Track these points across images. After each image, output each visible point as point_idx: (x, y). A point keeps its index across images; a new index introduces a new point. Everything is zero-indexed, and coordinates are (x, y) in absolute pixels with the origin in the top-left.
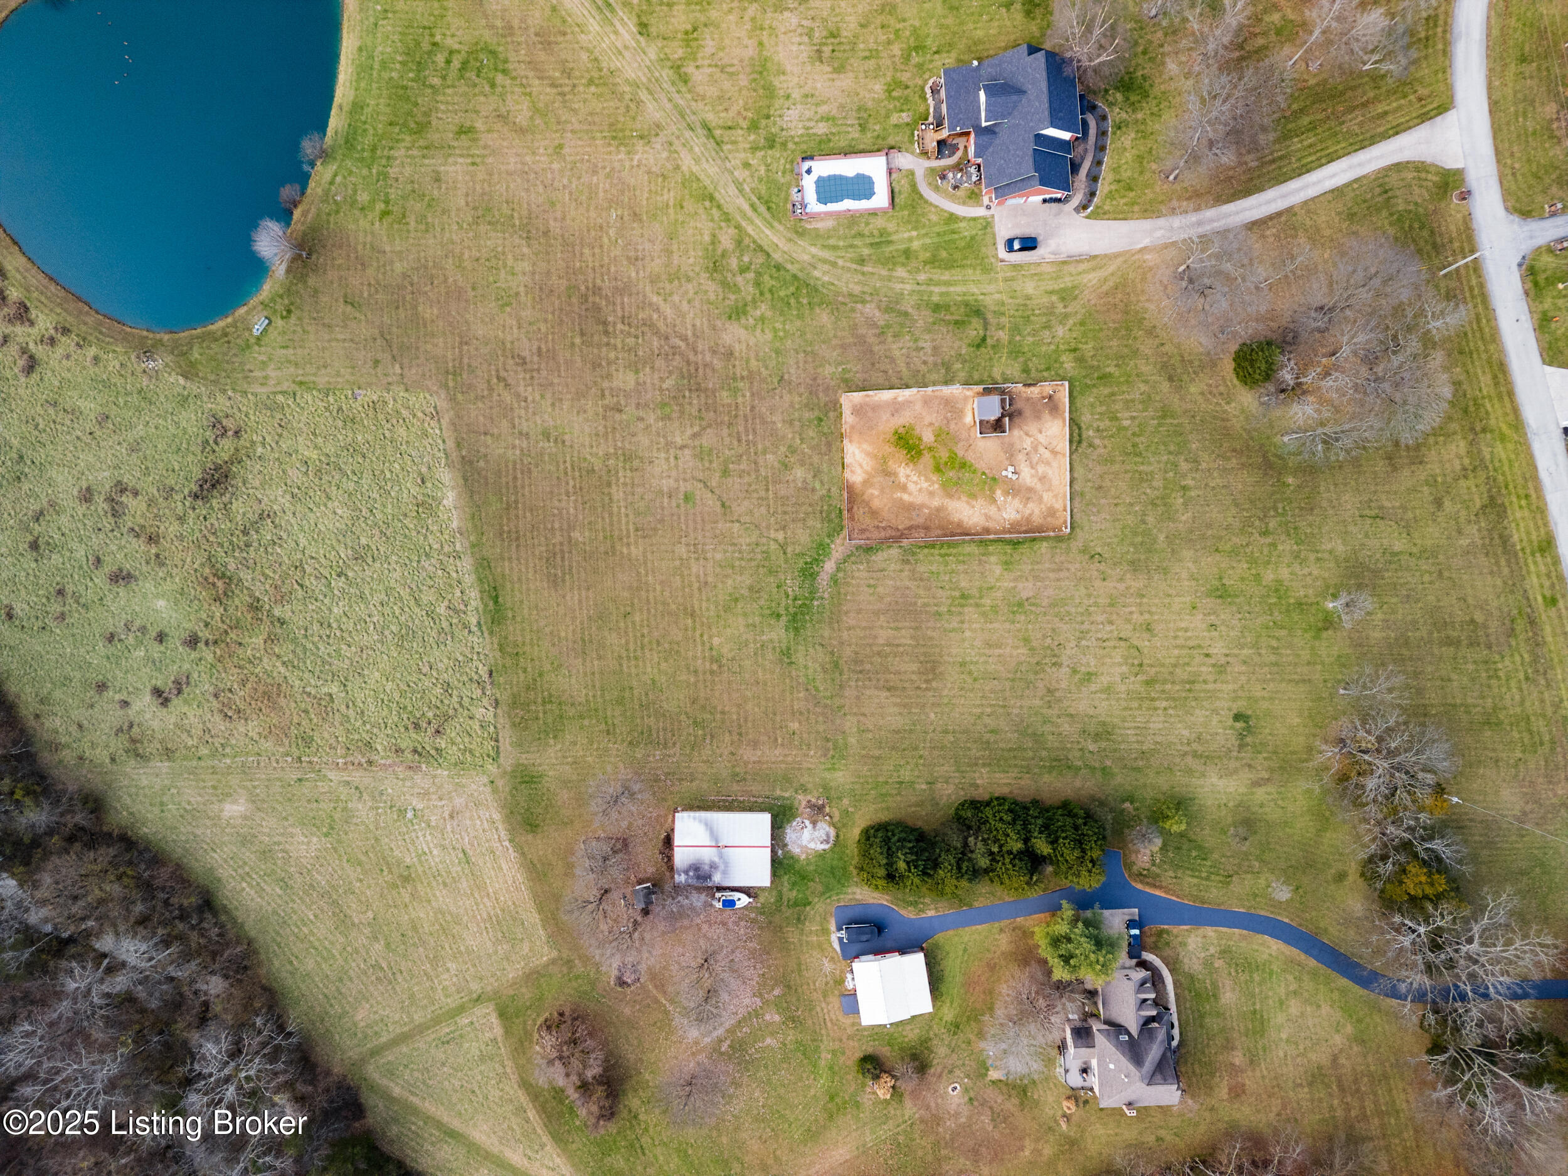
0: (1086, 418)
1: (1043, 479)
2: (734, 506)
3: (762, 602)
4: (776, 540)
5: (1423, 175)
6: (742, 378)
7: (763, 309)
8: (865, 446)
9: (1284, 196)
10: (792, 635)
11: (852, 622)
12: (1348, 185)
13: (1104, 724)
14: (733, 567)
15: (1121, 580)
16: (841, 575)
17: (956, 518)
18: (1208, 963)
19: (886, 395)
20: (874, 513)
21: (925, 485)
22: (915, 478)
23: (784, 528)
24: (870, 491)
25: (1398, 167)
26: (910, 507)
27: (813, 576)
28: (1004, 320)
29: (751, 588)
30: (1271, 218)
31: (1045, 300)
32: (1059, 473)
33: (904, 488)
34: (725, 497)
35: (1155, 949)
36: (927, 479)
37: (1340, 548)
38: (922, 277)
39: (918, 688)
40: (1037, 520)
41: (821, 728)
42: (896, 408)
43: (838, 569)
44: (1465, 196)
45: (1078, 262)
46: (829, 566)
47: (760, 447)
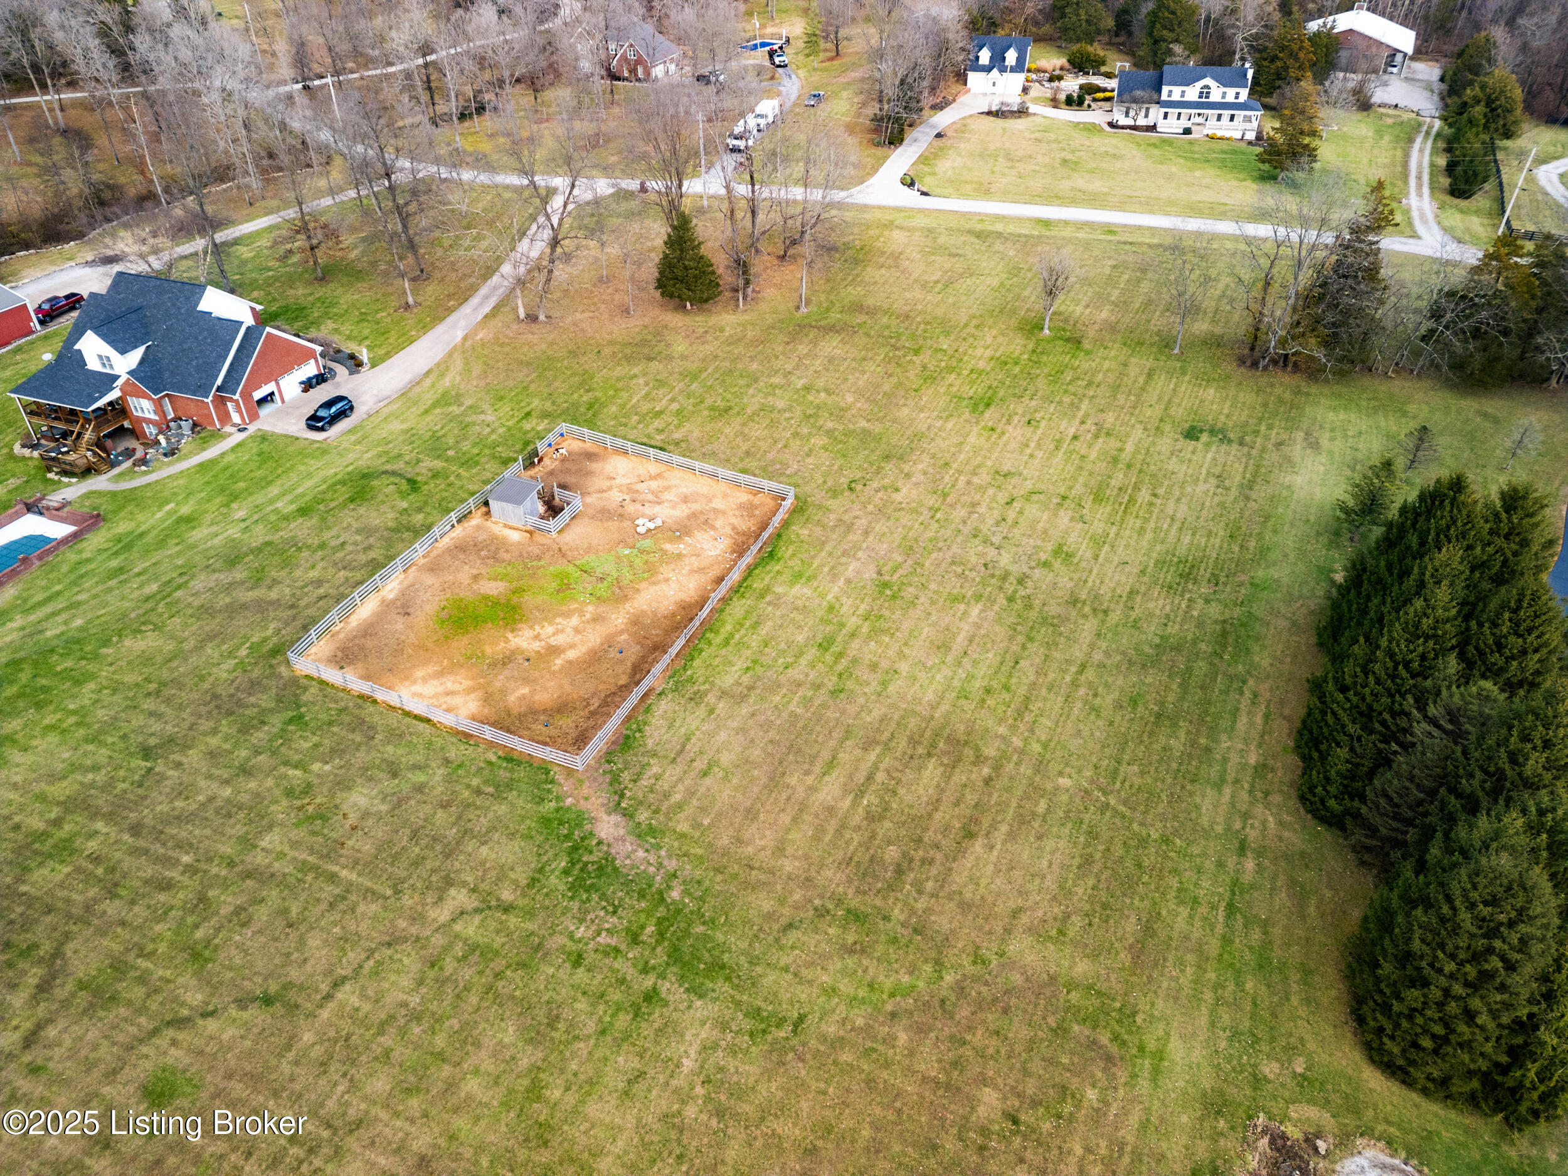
1: (687, 499)
2: (294, 975)
6: (58, 822)
8: (420, 673)
10: (723, 987)
11: (768, 839)
14: (441, 1057)
15: (907, 475)
16: (643, 816)
21: (575, 621)
22: (550, 630)
23: (448, 881)
24: (512, 698)
26: (595, 658)
27: (606, 868)
28: (409, 457)
29: (532, 1037)
31: (430, 418)
33: (554, 651)
34: (255, 986)
36: (567, 615)
38: (239, 514)
39: (988, 781)
41: (1019, 1031)
42: (401, 607)
43: (627, 814)
46: (608, 827)
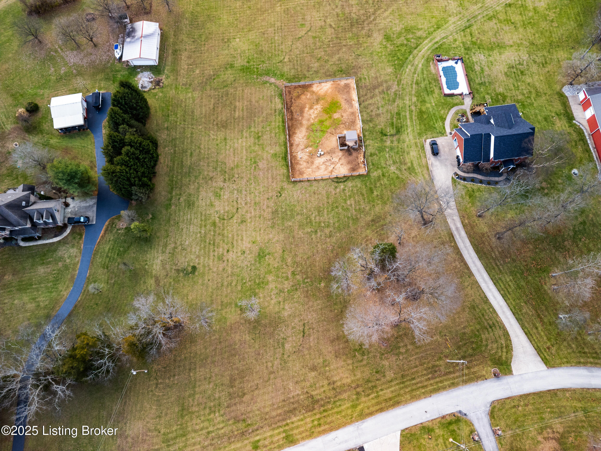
0: (350, 184)
1: (318, 168)
2: (300, 42)
3: (255, 55)
4: (284, 59)
5: (504, 350)
6: (358, 41)
7: (390, 47)
8: (330, 90)
9: (478, 271)
10: (240, 68)
11: (246, 91)
12: (491, 306)
13: (193, 204)
14: (272, 43)
15: (268, 207)
16: (268, 85)
17: (297, 131)
18: (61, 259)
19: (355, 96)
20: (298, 97)
21: (313, 117)
22: (316, 112)
23: (290, 61)
24: (309, 94)
25: (507, 335)
26: (302, 111)
27: (268, 74)
28: (395, 143)
29: (262, 51)
30: (466, 264)
31: (407, 160)
32: (322, 173)
33: (311, 108)
34: (303, 38)
35: (72, 232)
36: (316, 117)
37: (286, 314)
38: (413, 108)
40: (297, 167)
41: (196, 82)
42: (349, 101)
43: (271, 84)
44: (496, 376)
45: (429, 175)
46: (273, 80)
47: (327, 49)
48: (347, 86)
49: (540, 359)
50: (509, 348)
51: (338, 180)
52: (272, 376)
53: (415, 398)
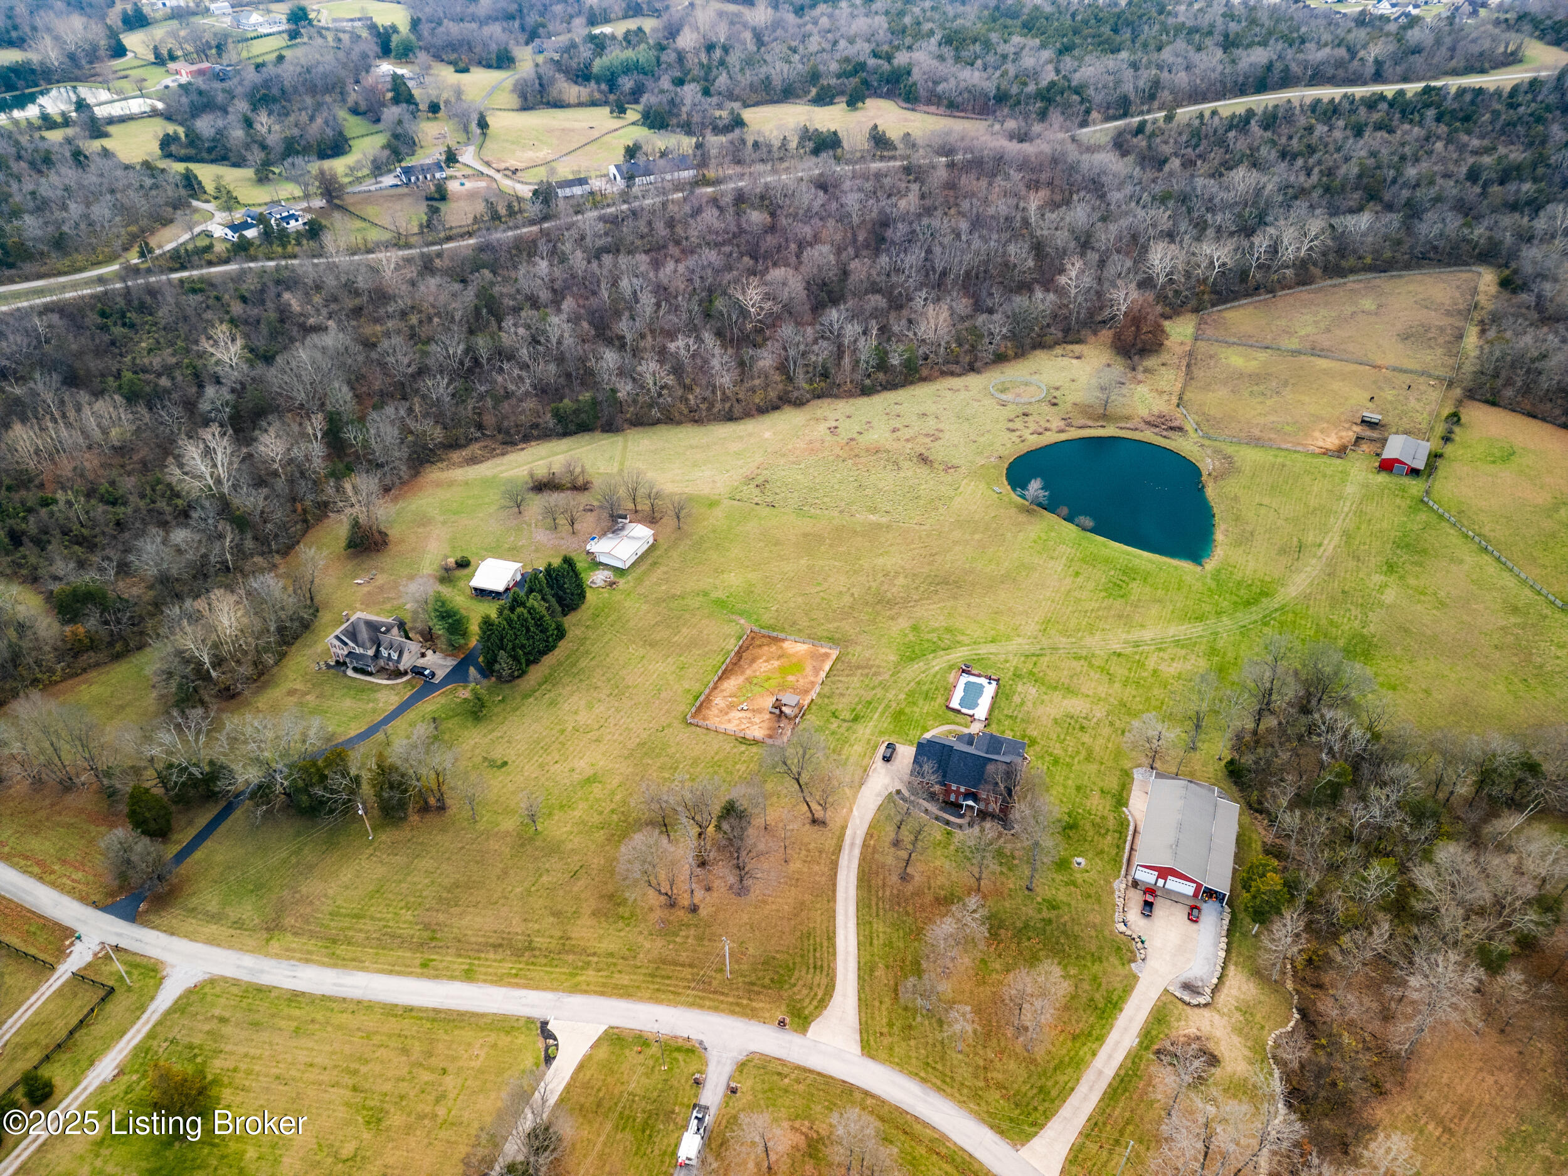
0: (754, 749)
1: (729, 721)
3: (741, 593)
4: (772, 606)
5: (815, 1003)
7: (911, 637)
9: (847, 899)
10: (714, 599)
11: (703, 621)
12: (834, 946)
13: (557, 704)
14: (769, 589)
16: (733, 623)
17: (733, 678)
18: (376, 700)
19: (827, 668)
20: (760, 646)
21: (762, 670)
22: (769, 667)
24: (775, 648)
25: (830, 987)
26: (753, 661)
27: (741, 614)
28: (842, 730)
30: (834, 885)
31: (845, 752)
32: (730, 727)
33: (766, 661)
34: (810, 596)
35: (408, 681)
36: (765, 672)
37: (570, 846)
38: (894, 705)
39: (645, 636)
40: (705, 711)
41: (654, 596)
42: (816, 671)
43: (737, 624)
44: (782, 1024)
45: (862, 779)
46: (742, 621)
47: (830, 614)
48: (827, 655)
49: (858, 1038)
50: (823, 1003)
51: (744, 741)
52: (502, 901)
53: (654, 999)
